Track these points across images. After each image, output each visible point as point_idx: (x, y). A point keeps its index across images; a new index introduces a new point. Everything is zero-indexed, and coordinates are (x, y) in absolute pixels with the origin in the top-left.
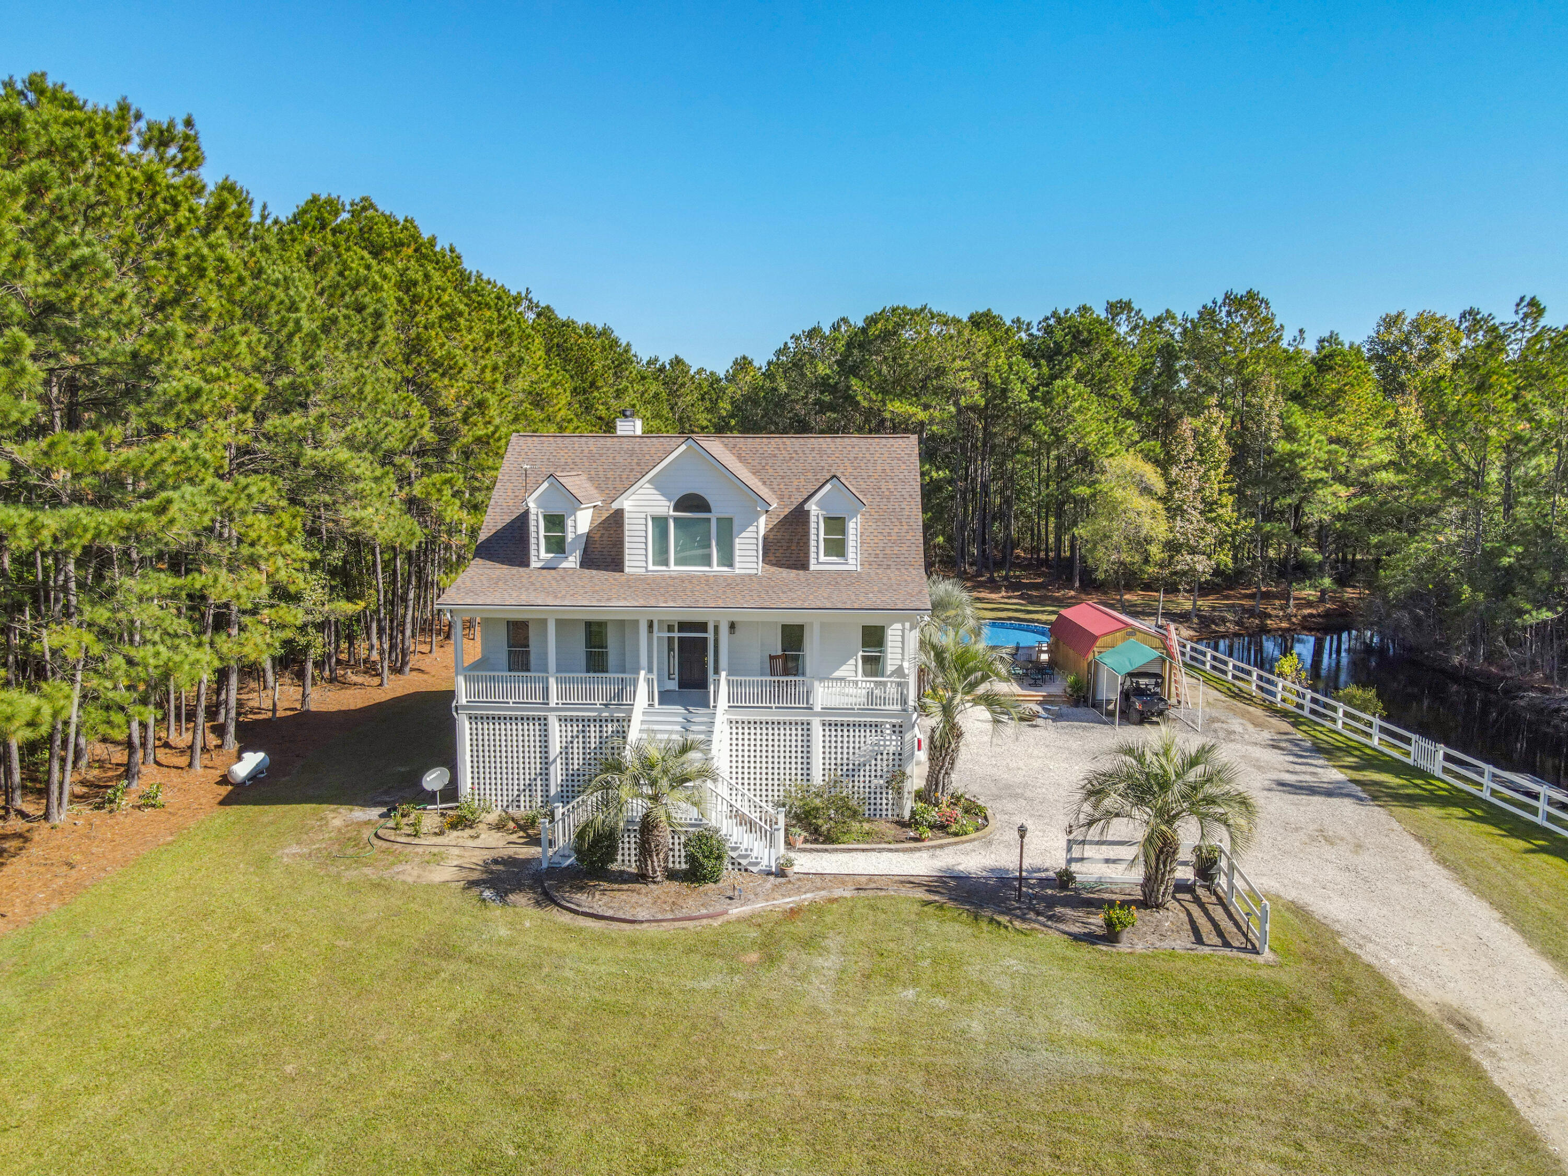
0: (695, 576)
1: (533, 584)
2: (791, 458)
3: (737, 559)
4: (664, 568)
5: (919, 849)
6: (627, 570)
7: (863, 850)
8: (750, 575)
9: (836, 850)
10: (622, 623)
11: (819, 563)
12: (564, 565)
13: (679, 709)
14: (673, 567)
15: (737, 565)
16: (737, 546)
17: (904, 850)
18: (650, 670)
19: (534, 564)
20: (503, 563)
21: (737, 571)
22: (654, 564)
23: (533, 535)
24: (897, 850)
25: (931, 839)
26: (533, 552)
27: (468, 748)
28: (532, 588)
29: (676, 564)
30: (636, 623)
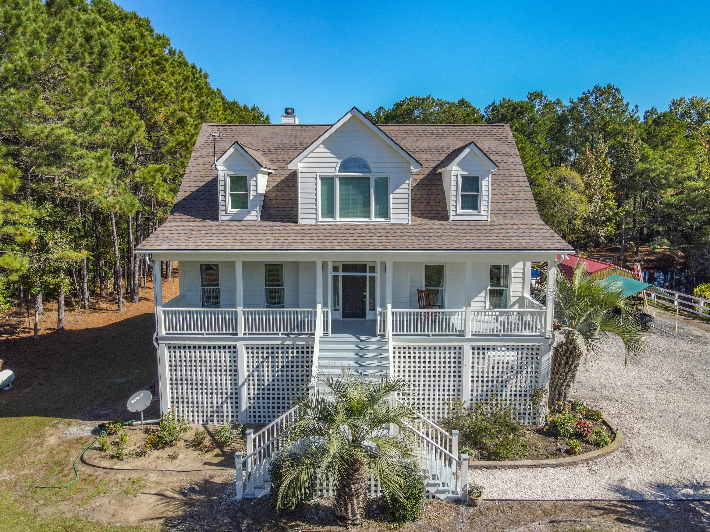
0: (356, 226)
1: (222, 233)
2: (418, 140)
3: (392, 211)
4: (331, 219)
5: (575, 464)
6: (300, 221)
7: (528, 467)
8: (402, 225)
9: (504, 467)
10: (295, 265)
11: (457, 214)
12: (248, 218)
13: (351, 338)
14: (338, 219)
15: (392, 216)
16: (392, 201)
17: (564, 465)
18: (325, 305)
19: (223, 217)
20: (196, 217)
21: (392, 221)
22: (322, 216)
23: (221, 193)
24: (558, 466)
25: (582, 452)
26: (221, 208)
27: (168, 373)
28: (222, 235)
29: (341, 216)
30: (313, 264)
